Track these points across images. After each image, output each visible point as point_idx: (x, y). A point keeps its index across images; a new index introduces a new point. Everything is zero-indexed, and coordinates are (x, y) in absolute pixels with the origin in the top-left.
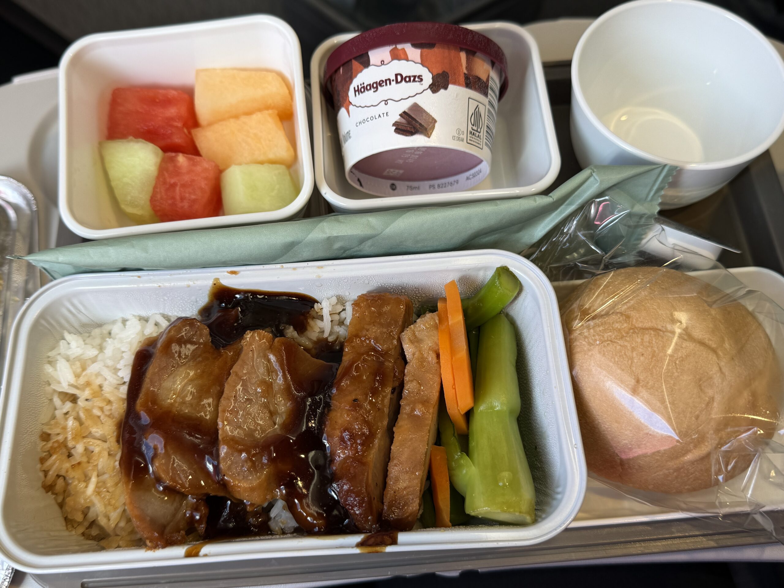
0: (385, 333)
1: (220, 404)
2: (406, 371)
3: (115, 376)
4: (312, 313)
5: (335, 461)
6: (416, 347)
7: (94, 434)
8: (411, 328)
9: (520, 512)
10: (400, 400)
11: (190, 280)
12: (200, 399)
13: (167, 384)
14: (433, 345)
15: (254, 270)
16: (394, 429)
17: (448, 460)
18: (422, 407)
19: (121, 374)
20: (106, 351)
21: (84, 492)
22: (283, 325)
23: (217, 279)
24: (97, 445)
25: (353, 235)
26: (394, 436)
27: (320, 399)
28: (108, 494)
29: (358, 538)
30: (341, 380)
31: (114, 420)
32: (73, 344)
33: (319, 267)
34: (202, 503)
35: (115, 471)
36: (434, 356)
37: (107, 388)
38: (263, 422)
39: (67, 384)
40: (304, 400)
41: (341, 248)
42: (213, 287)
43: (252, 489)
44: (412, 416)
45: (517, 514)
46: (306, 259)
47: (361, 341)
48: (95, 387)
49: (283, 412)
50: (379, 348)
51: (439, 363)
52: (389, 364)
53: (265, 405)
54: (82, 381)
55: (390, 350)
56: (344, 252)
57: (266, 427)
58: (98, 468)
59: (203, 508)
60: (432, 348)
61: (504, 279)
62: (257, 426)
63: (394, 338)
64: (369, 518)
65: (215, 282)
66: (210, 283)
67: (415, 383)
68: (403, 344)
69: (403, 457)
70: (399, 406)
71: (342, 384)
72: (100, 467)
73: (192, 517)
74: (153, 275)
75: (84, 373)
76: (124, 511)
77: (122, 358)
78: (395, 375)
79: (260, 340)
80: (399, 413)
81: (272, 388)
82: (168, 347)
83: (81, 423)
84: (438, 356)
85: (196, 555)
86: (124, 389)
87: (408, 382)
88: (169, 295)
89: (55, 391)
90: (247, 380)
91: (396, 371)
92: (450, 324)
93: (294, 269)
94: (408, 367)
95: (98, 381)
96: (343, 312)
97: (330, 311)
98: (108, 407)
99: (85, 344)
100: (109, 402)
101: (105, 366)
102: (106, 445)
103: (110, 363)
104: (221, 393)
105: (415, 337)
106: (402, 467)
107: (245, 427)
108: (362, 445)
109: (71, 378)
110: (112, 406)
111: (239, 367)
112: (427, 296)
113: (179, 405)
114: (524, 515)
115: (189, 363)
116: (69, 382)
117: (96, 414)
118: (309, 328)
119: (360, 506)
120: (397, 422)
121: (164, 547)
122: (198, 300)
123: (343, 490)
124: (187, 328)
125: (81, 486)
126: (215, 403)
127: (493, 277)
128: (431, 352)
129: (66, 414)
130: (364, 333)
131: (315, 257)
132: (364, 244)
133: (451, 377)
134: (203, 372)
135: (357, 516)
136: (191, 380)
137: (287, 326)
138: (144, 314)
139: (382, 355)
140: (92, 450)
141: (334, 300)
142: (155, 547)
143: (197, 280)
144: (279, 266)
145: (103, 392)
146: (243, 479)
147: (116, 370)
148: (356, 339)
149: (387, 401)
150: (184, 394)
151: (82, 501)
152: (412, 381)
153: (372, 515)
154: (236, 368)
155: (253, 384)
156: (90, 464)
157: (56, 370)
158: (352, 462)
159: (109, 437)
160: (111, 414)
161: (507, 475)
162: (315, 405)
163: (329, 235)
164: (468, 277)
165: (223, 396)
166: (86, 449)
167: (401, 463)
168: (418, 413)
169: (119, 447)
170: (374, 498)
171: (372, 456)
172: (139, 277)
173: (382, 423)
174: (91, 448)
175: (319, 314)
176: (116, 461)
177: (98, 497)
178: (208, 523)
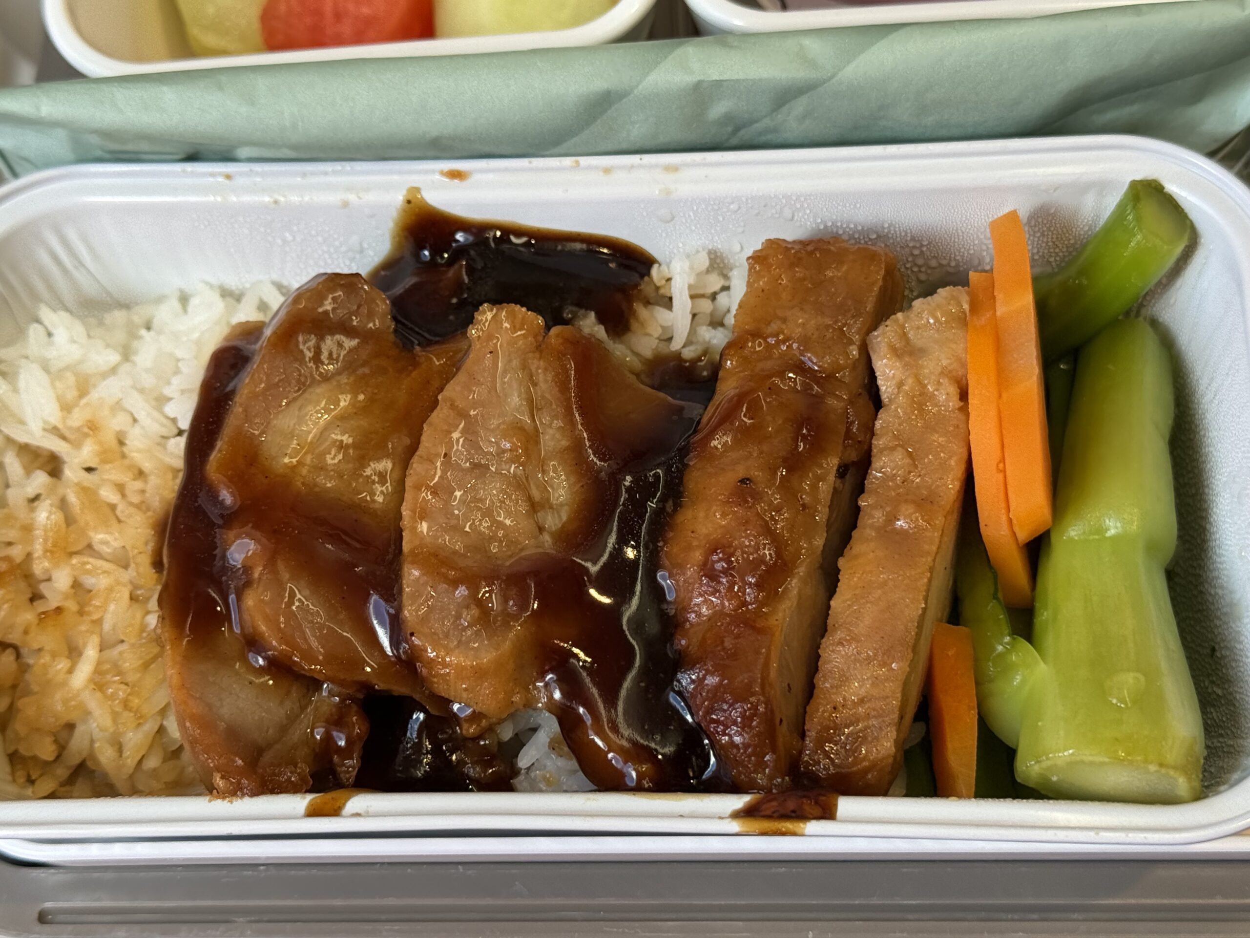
0: (827, 327)
1: (410, 471)
2: (878, 424)
3: (156, 414)
4: (645, 287)
5: (688, 625)
6: (906, 365)
7: (97, 547)
8: (897, 320)
9: (1161, 765)
10: (859, 495)
11: (349, 189)
12: (362, 461)
13: (285, 421)
14: (951, 364)
15: (506, 170)
16: (841, 563)
17: (976, 660)
18: (915, 513)
19: (171, 410)
20: (137, 359)
21: (64, 684)
22: (571, 308)
23: (418, 190)
24: (105, 572)
25: (760, 80)
26: (840, 577)
27: (657, 477)
28: (123, 687)
29: (739, 802)
30: (711, 436)
31: (150, 514)
32: (61, 335)
33: (669, 169)
34: (354, 708)
35: (144, 635)
36: (953, 390)
37: (136, 441)
38: (512, 522)
39: (41, 424)
40: (615, 479)
41: (728, 118)
42: (404, 211)
43: (480, 674)
44: (887, 533)
45: (1152, 768)
46: (637, 147)
47: (769, 346)
48: (109, 438)
49: (561, 505)
50: (812, 361)
51: (964, 409)
52: (836, 403)
53: (517, 481)
54: (77, 418)
55: (840, 369)
56: (737, 130)
57: (520, 534)
58: (102, 629)
59: (354, 718)
60: (950, 372)
61: (1150, 209)
62: (498, 528)
63: (851, 342)
64: (767, 758)
65: (410, 198)
66: (398, 198)
67: (899, 457)
68: (874, 358)
69: (862, 625)
70: (857, 510)
71: (714, 443)
72: (107, 626)
73: (328, 739)
74: (263, 175)
75: (84, 401)
76: (161, 730)
77: (177, 372)
78: (848, 430)
79: (514, 329)
80: (855, 526)
81: (537, 443)
82: (291, 336)
83: (69, 520)
84: (964, 395)
85: (335, 812)
86: (179, 445)
87: (881, 451)
88: (295, 228)
89: (9, 440)
90: (477, 421)
91: (853, 422)
92: (998, 313)
93: (607, 171)
94: (882, 414)
95: (118, 422)
96: (724, 293)
97: (690, 287)
98: (138, 485)
99: (89, 336)
100: (141, 474)
101: (133, 387)
102: (126, 576)
103: (148, 381)
104: (412, 449)
105: (908, 341)
106: (856, 647)
107: (467, 529)
108: (758, 586)
109: (52, 413)
110: (146, 482)
111: (458, 388)
112: (941, 265)
113: (309, 472)
114: (1172, 773)
115: (338, 378)
116: (45, 422)
117: (108, 501)
118: (634, 325)
119: (746, 724)
120: (848, 547)
121: (255, 794)
122: (365, 245)
123: (703, 688)
124: (337, 294)
125: (60, 667)
126: (397, 474)
127: (1121, 208)
128: (944, 381)
129: (36, 498)
130: (774, 327)
131: (663, 139)
132: (785, 109)
133: (995, 441)
134: (371, 400)
135: (735, 751)
136: (342, 418)
137: (582, 312)
138: (232, 282)
139: (818, 381)
140: (90, 588)
141: (703, 261)
142: (234, 792)
143: (367, 189)
144: (568, 161)
145: (125, 449)
146: (458, 646)
147: (161, 401)
148: (753, 342)
149: (825, 488)
150: (322, 448)
151: (59, 707)
152: (893, 449)
153: (774, 750)
154: (452, 390)
155: (492, 431)
156: (85, 618)
157: (16, 390)
158: (729, 624)
159: (136, 551)
160: (143, 502)
161: (1131, 681)
162: (644, 489)
163: (699, 78)
164: (1052, 211)
165: (418, 453)
166: (76, 585)
167: (852, 638)
168: (905, 526)
169: (158, 581)
170: (781, 721)
171: (780, 614)
172: (228, 177)
173: (810, 543)
174: (89, 581)
175: (662, 291)
176: (148, 613)
177: (98, 695)
178: (364, 759)
